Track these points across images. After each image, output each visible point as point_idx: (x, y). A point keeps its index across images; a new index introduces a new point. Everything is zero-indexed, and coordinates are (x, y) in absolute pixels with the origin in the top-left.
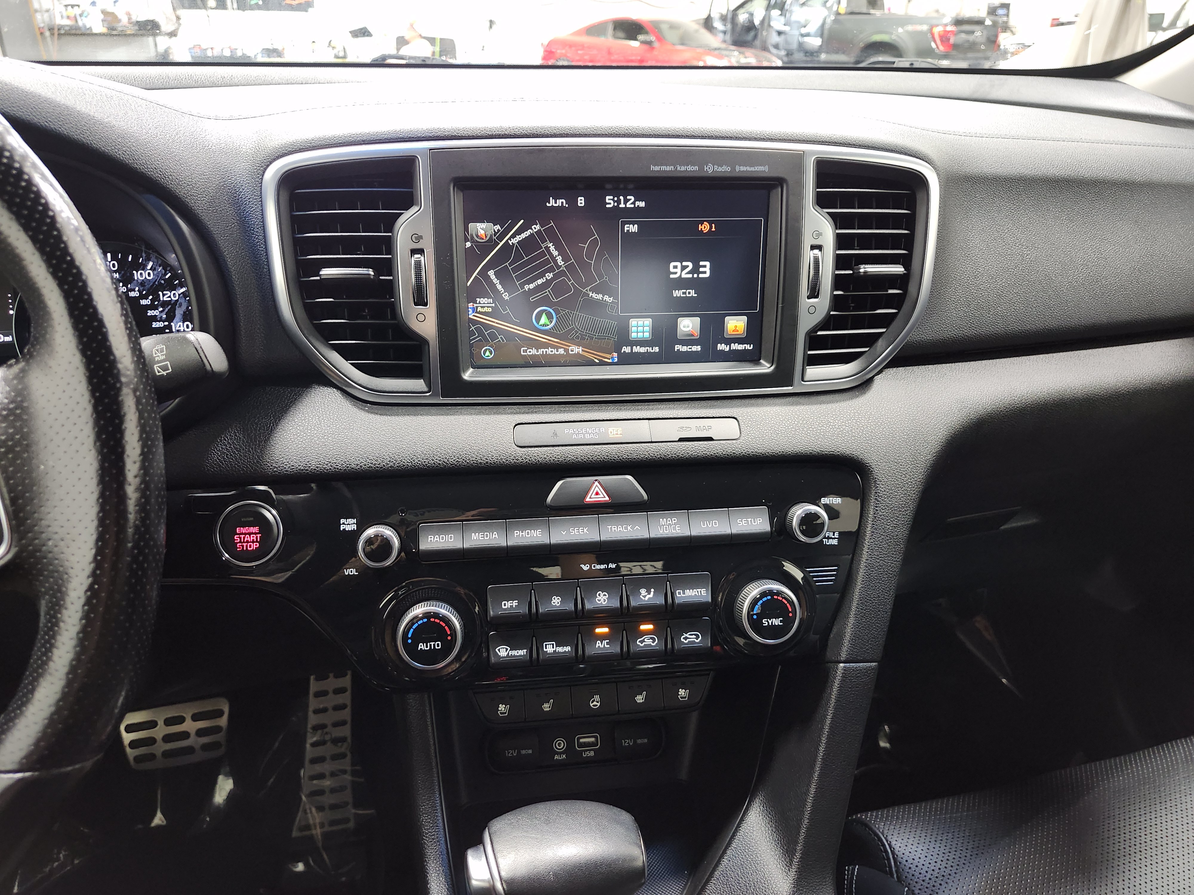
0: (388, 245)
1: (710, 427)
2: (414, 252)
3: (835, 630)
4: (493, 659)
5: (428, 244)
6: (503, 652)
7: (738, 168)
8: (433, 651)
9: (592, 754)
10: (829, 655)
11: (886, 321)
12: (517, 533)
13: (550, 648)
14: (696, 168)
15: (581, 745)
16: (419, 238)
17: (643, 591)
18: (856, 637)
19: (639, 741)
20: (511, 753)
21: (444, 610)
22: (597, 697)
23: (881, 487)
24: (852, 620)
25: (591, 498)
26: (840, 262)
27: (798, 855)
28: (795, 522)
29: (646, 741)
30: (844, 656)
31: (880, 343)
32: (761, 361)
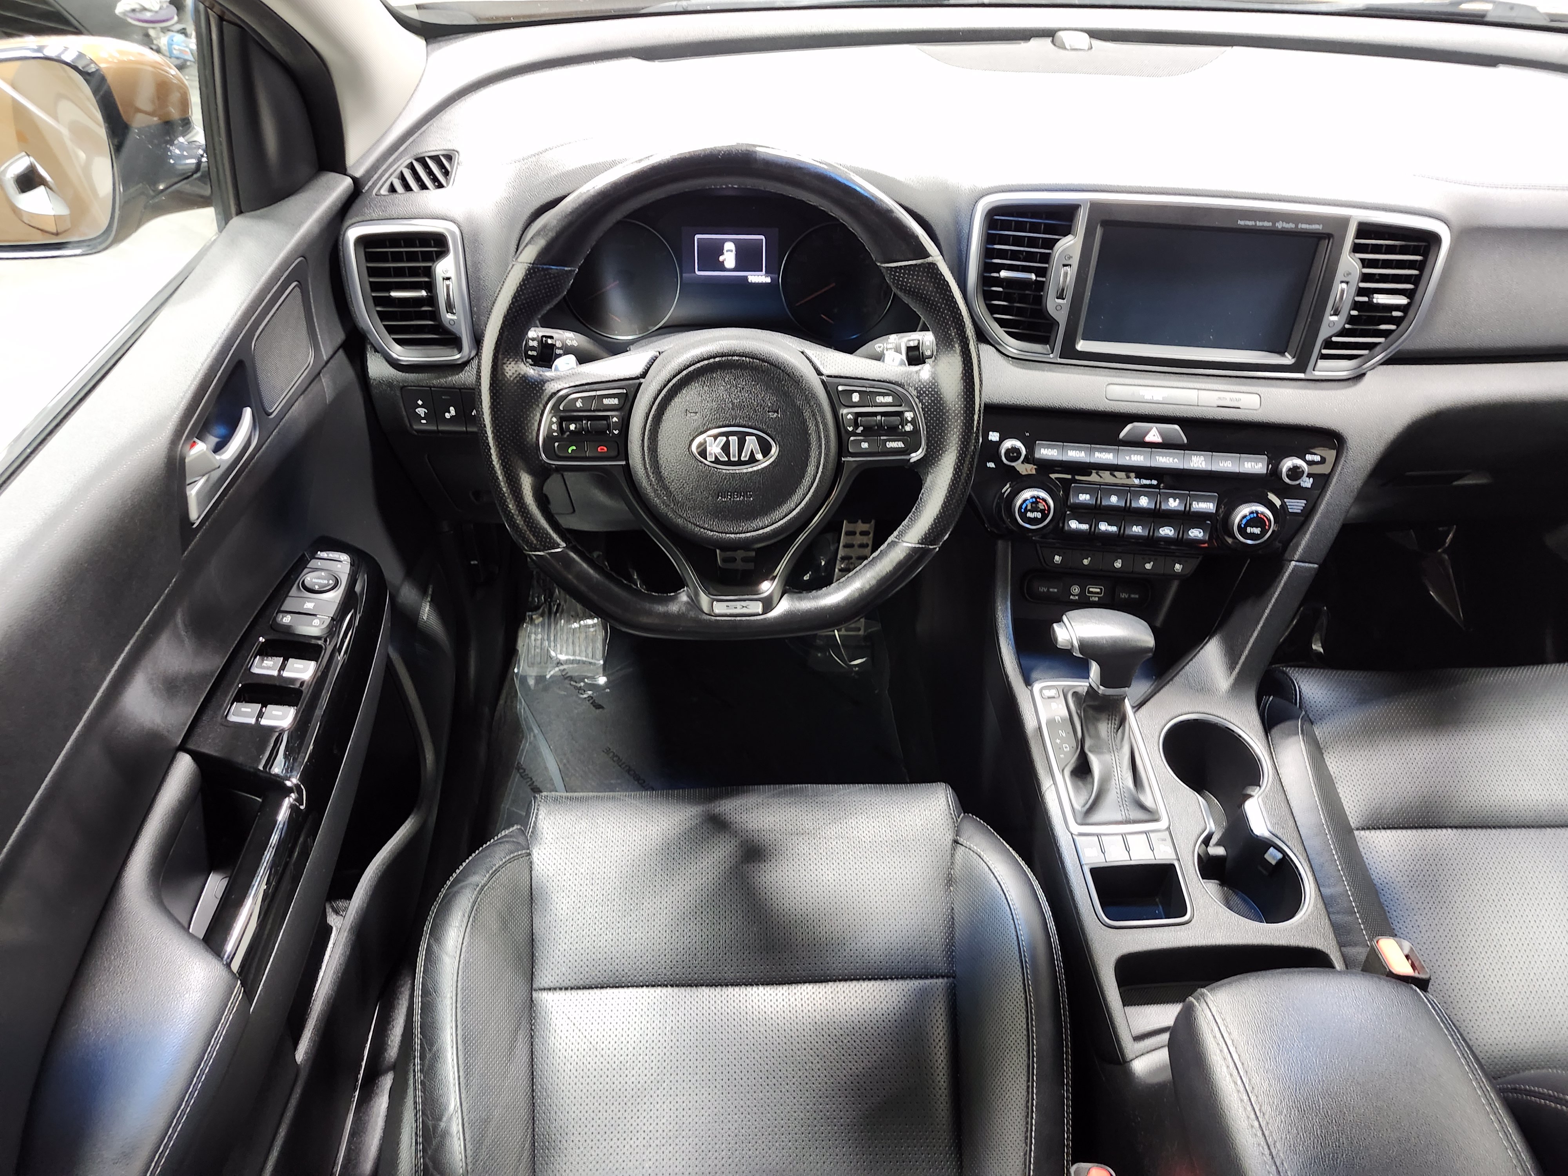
0: (1046, 258)
1: (1239, 400)
2: (1064, 265)
3: (1294, 541)
4: (1066, 528)
5: (1075, 262)
6: (1074, 524)
7: (1300, 226)
8: (1036, 519)
9: (1097, 599)
10: (1287, 555)
11: (1386, 334)
12: (1097, 454)
13: (1103, 527)
14: (1270, 224)
15: (1090, 592)
16: (1070, 257)
17: (1171, 500)
18: (1308, 546)
19: (1133, 596)
20: (1043, 589)
21: (1043, 494)
22: (1120, 561)
23: (1350, 453)
24: (1308, 536)
25: (1149, 438)
26: (1361, 292)
27: (1237, 670)
28: (1284, 470)
29: (1137, 596)
30: (1296, 557)
31: (1378, 349)
32: (1286, 354)
